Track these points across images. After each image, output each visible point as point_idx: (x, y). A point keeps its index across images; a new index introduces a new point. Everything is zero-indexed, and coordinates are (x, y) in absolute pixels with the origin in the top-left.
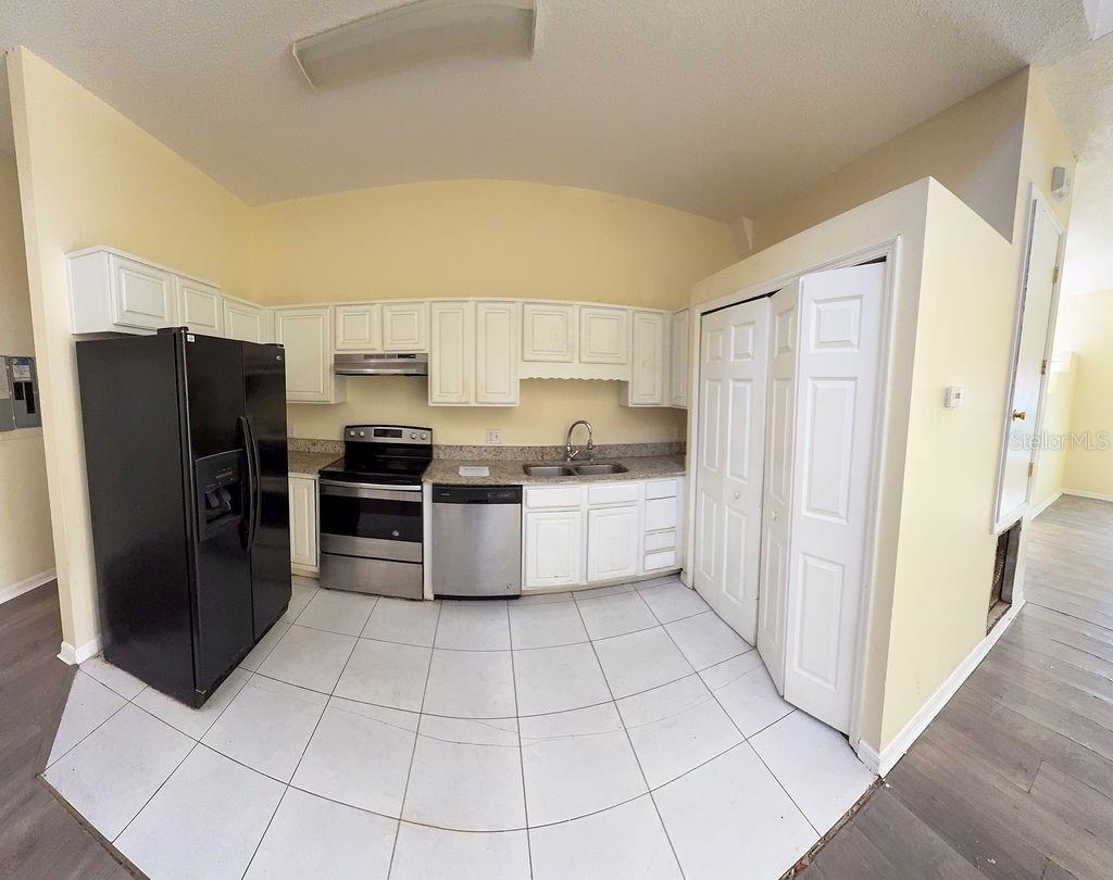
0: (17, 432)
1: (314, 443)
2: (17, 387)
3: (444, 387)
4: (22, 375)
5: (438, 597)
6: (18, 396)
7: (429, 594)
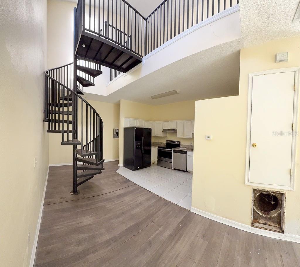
0: (116, 138)
1: (162, 143)
2: (116, 132)
3: (180, 134)
4: (117, 131)
5: (175, 169)
6: (116, 134)
7: (173, 169)
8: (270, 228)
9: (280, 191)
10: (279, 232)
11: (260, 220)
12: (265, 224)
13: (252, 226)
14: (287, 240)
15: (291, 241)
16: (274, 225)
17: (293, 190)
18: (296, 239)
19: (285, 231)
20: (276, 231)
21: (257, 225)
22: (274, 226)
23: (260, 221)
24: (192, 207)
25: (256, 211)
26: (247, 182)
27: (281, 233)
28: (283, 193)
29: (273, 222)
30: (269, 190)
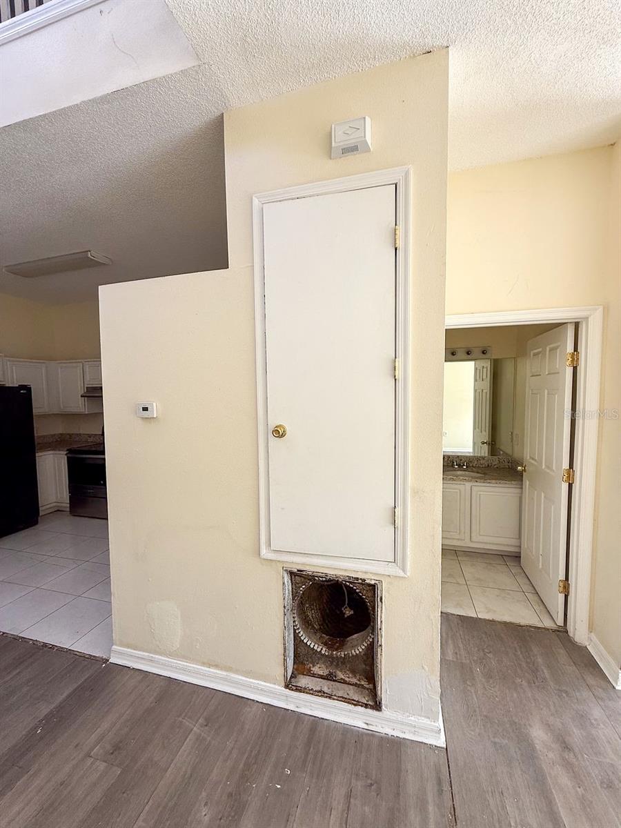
8: (343, 690)
9: (363, 577)
10: (366, 706)
11: (314, 666)
12: (330, 677)
13: (287, 687)
14: (390, 732)
15: (402, 736)
16: (354, 681)
17: (402, 574)
18: (416, 730)
19: (383, 702)
20: (357, 703)
21: (304, 681)
22: (355, 685)
23: (316, 669)
24: (114, 647)
25: (302, 638)
26: (264, 551)
27: (372, 708)
28: (373, 582)
29: (354, 672)
30: (332, 573)
